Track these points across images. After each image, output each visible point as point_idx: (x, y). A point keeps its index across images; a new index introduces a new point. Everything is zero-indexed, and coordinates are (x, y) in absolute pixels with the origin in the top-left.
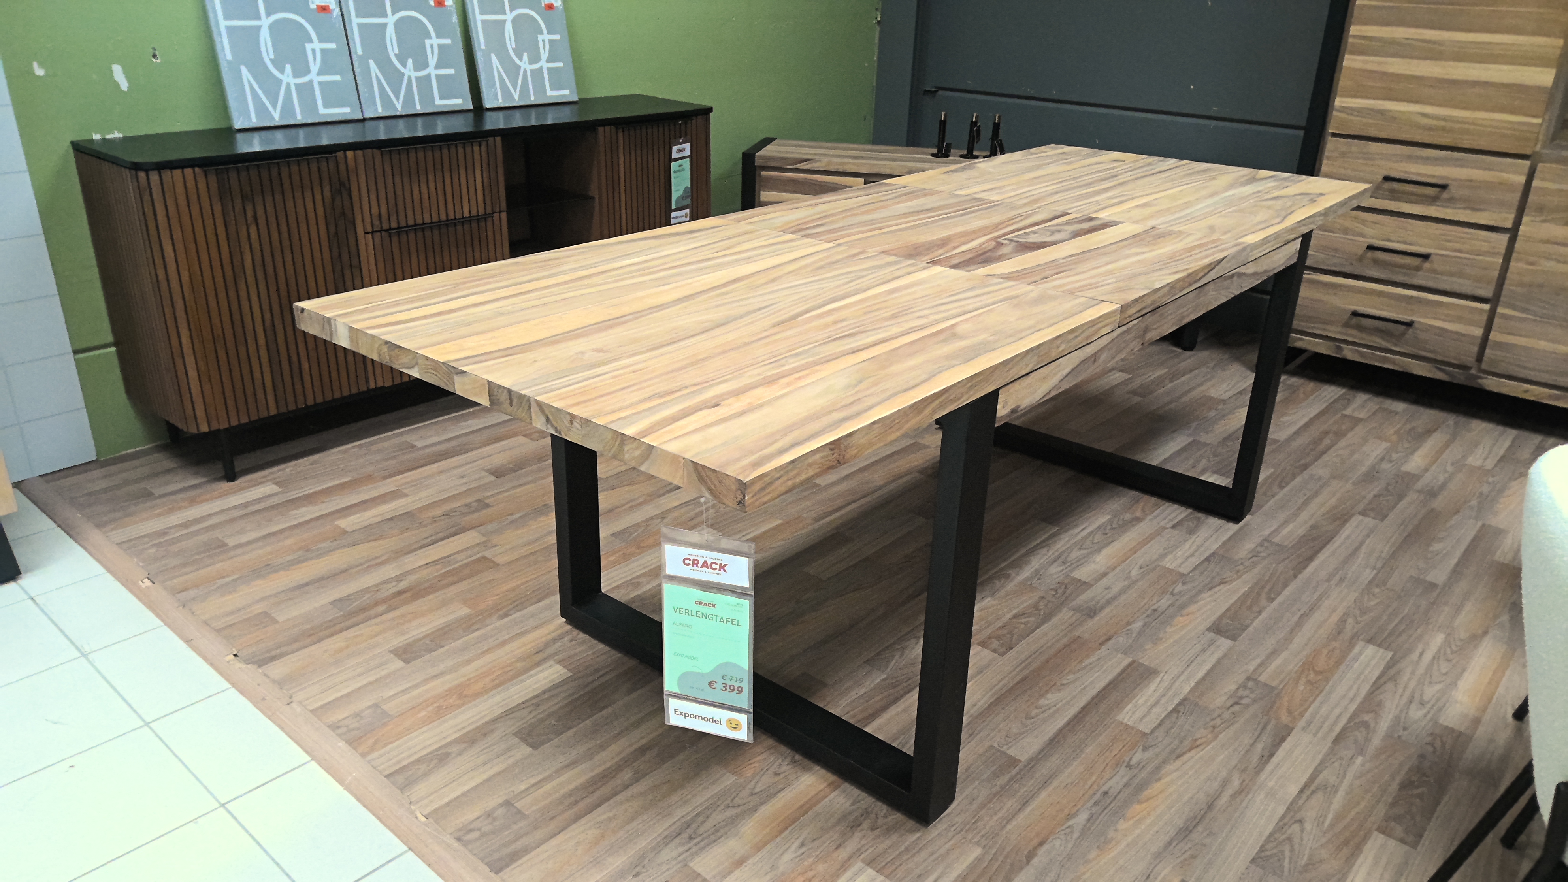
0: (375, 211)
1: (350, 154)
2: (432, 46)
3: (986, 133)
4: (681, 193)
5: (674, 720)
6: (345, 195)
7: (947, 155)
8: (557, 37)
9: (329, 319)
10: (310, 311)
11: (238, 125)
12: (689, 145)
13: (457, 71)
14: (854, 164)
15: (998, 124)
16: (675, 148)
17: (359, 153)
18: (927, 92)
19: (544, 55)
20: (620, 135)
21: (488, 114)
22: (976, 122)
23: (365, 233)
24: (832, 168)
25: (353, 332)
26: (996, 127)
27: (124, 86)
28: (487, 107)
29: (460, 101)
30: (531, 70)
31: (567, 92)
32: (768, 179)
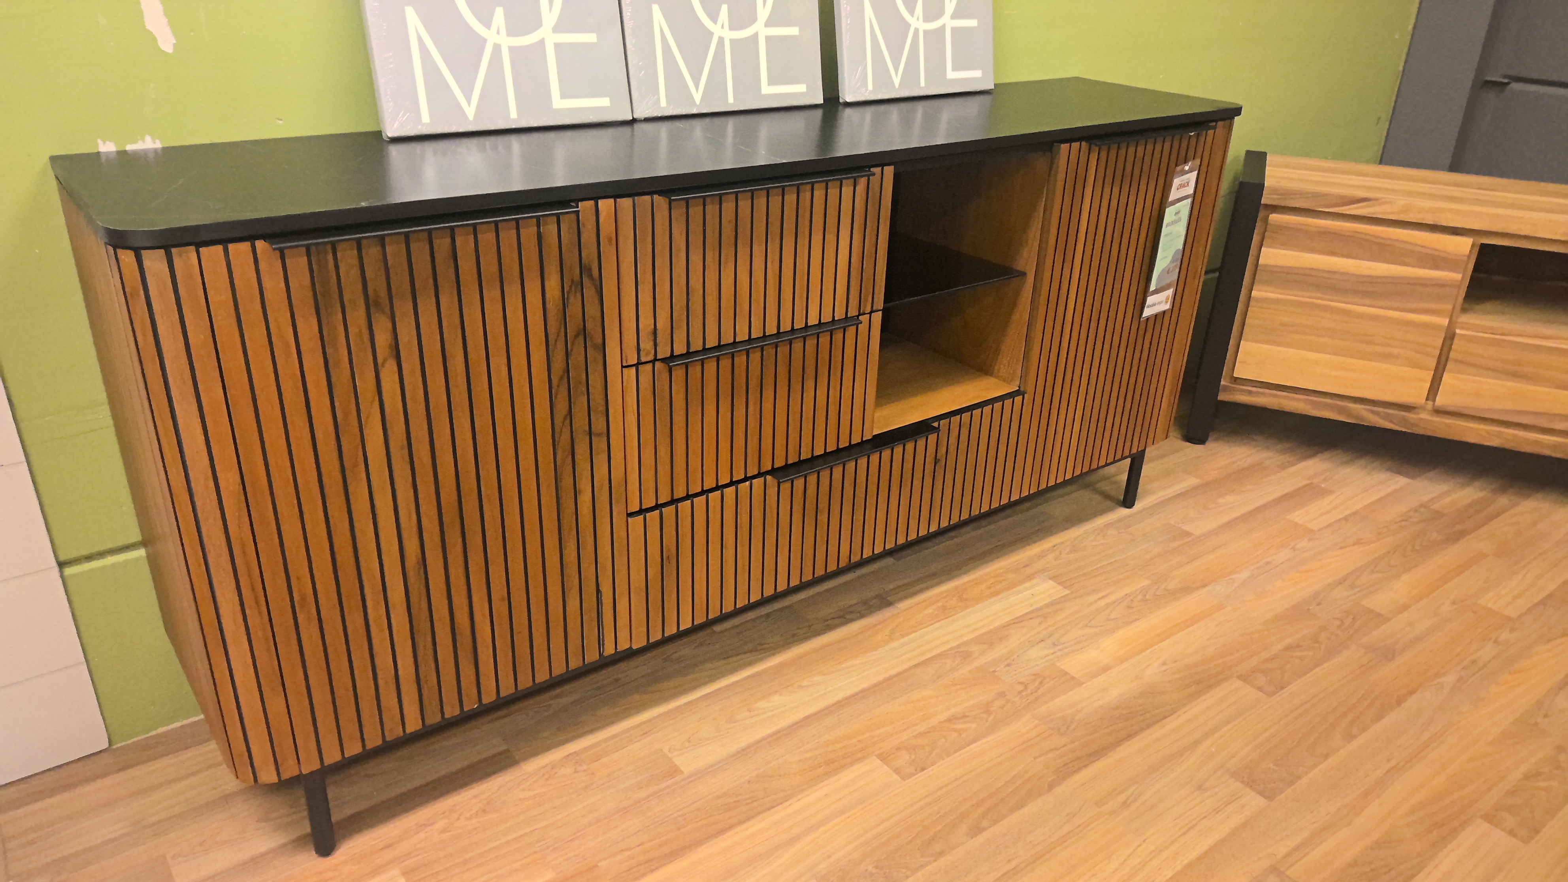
0: (646, 322)
1: (605, 205)
4: (1167, 262)
6: (590, 292)
11: (391, 131)
12: (1194, 174)
13: (804, 31)
16: (1177, 182)
17: (626, 203)
18: (1492, 84)
19: (950, 5)
20: (1094, 157)
21: (848, 111)
23: (623, 367)
27: (167, 42)
28: (849, 99)
29: (801, 88)
30: (925, 32)
31: (978, 74)
32: (1282, 228)
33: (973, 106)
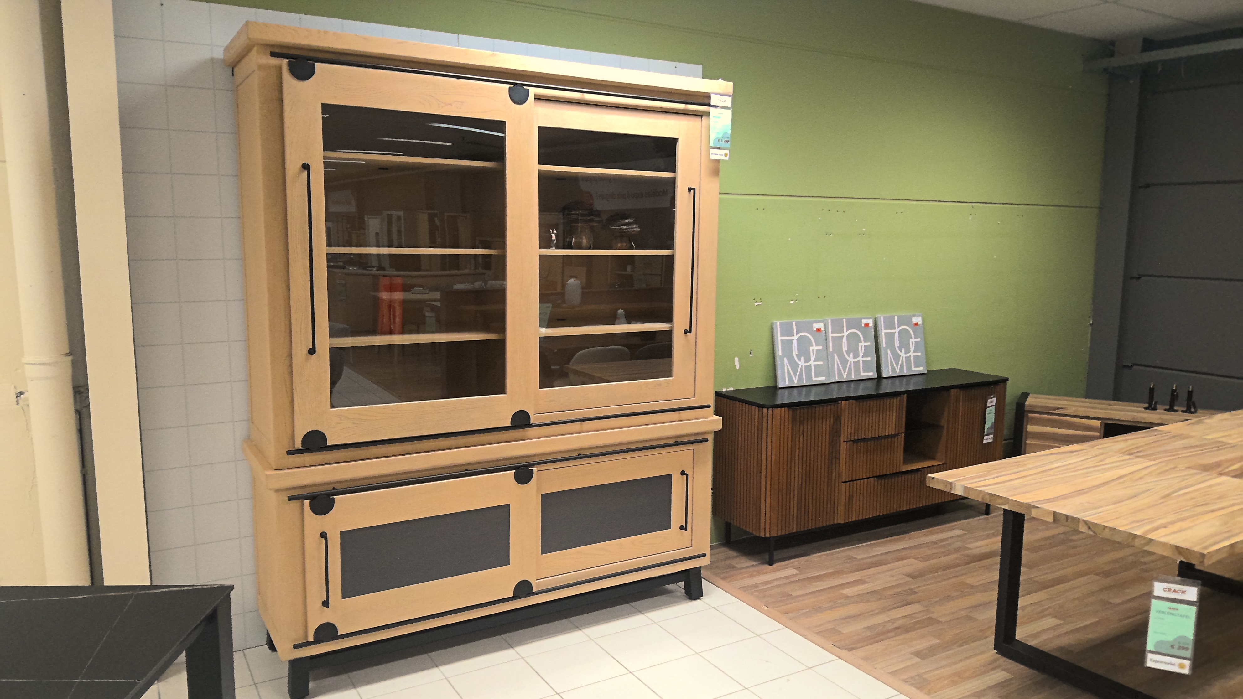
0: (849, 431)
2: (862, 346)
3: (1183, 396)
4: (989, 425)
5: (1149, 664)
6: (839, 422)
7: (1155, 409)
8: (919, 340)
9: (951, 483)
10: (938, 479)
11: (780, 385)
12: (995, 398)
13: (871, 359)
14: (1094, 412)
15: (1192, 391)
16: (989, 401)
18: (1125, 366)
19: (912, 349)
20: (962, 394)
21: (884, 380)
22: (1175, 390)
23: (844, 441)
24: (1078, 414)
25: (966, 489)
26: (1190, 393)
27: (738, 367)
28: (885, 376)
29: (871, 374)
30: (905, 357)
31: (921, 368)
32: (1033, 418)
33: (920, 379)
